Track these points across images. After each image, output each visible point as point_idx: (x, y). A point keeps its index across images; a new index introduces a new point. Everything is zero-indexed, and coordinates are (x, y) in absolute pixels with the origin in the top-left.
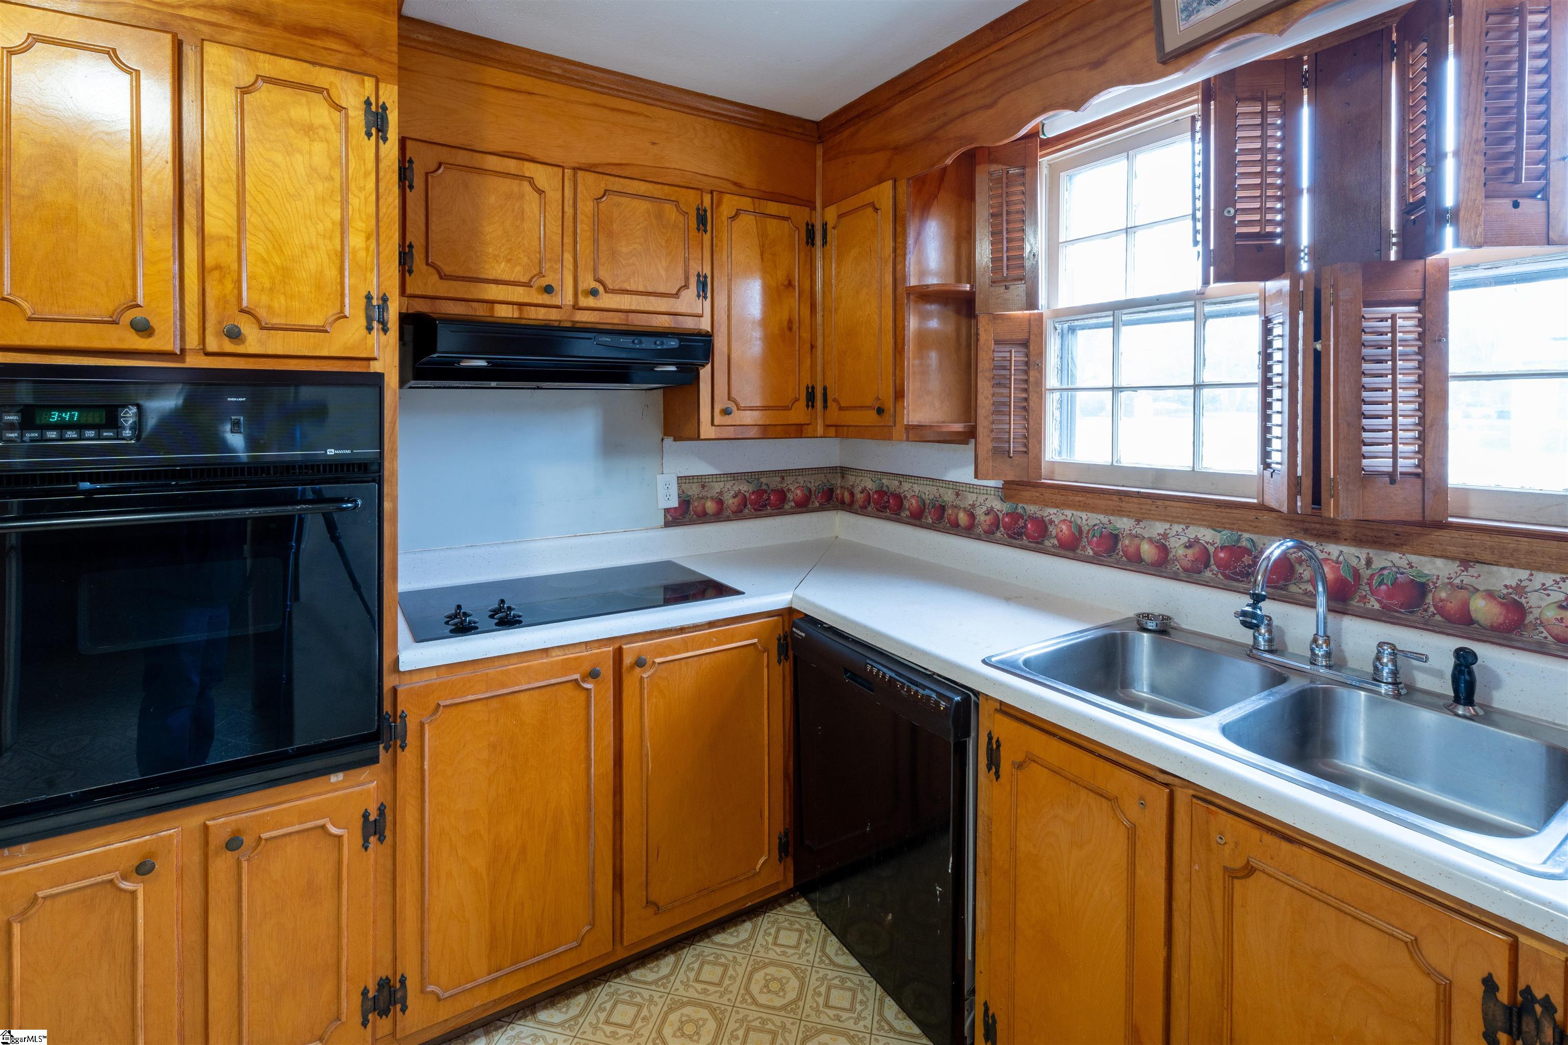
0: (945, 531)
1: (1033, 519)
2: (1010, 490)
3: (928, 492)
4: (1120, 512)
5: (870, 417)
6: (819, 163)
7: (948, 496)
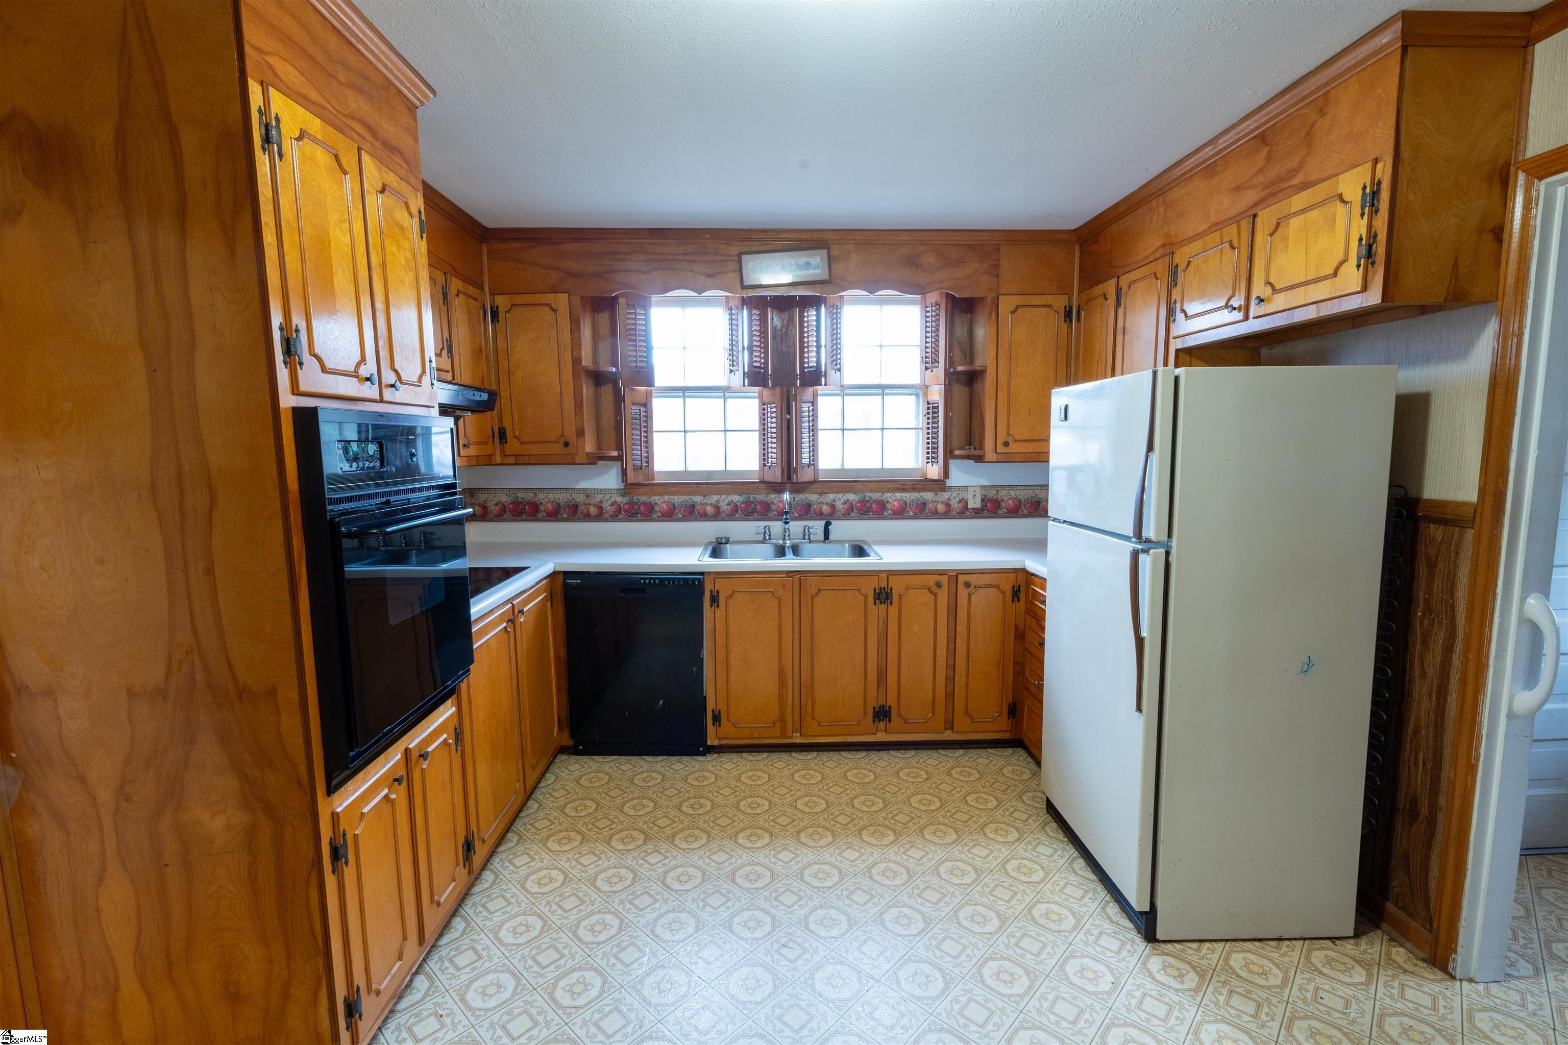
0: (579, 520)
1: (644, 504)
2: (629, 488)
3: (563, 498)
4: (696, 493)
5: (560, 449)
6: (485, 258)
7: (580, 498)
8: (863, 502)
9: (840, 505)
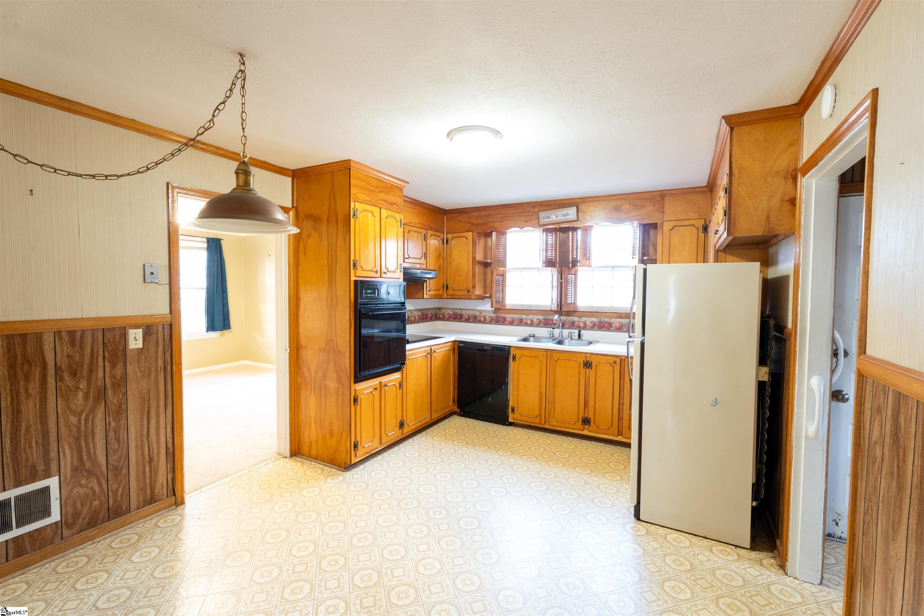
0: (477, 323)
1: (502, 317)
2: (497, 310)
3: (471, 313)
4: (523, 314)
5: (465, 293)
7: (478, 314)
8: (601, 322)
9: (588, 323)
